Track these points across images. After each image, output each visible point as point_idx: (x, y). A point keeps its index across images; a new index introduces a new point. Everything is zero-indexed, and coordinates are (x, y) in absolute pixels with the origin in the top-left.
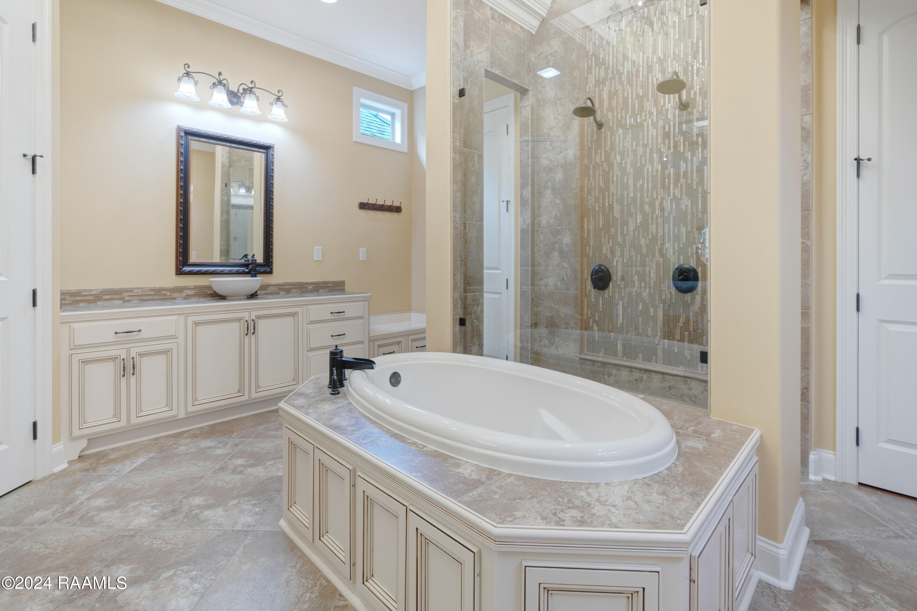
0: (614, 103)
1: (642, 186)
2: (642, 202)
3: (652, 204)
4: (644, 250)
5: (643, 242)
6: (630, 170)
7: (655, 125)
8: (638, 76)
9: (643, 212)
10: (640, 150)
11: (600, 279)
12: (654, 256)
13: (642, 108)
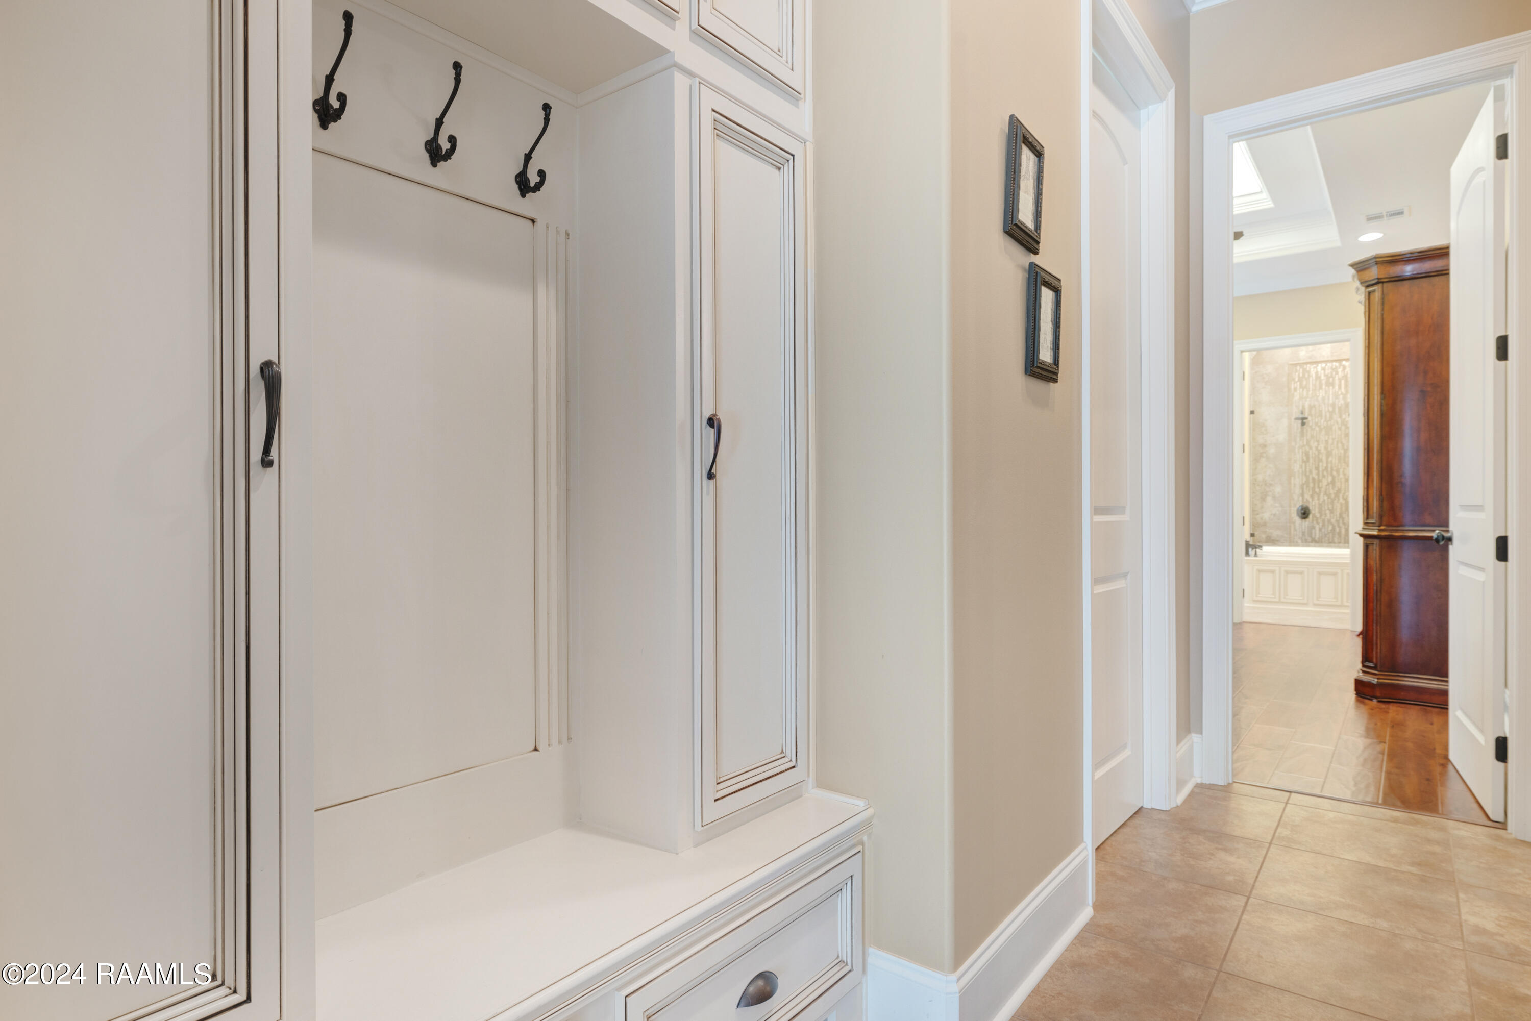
0: (1313, 412)
1: (1331, 461)
2: (1332, 469)
3: (1338, 471)
4: (1333, 496)
5: (1332, 491)
6: (1323, 451)
7: (1340, 429)
8: (1329, 399)
9: (1332, 475)
10: (1330, 441)
11: (1304, 514)
12: (1339, 499)
13: (1331, 418)
